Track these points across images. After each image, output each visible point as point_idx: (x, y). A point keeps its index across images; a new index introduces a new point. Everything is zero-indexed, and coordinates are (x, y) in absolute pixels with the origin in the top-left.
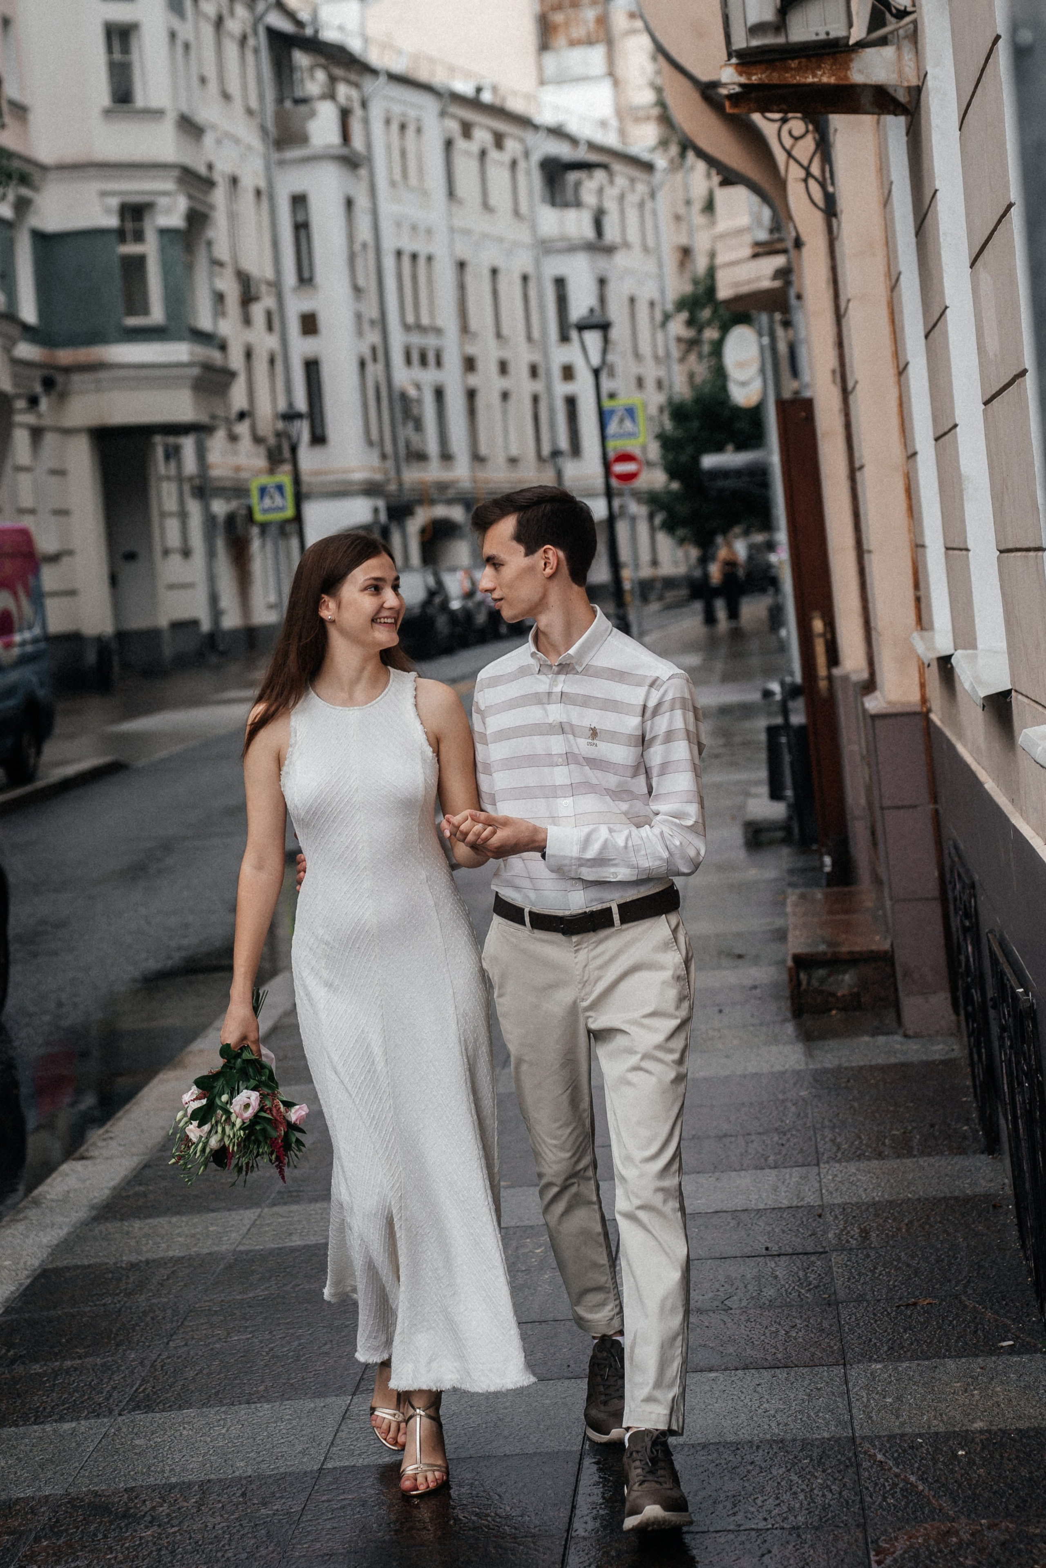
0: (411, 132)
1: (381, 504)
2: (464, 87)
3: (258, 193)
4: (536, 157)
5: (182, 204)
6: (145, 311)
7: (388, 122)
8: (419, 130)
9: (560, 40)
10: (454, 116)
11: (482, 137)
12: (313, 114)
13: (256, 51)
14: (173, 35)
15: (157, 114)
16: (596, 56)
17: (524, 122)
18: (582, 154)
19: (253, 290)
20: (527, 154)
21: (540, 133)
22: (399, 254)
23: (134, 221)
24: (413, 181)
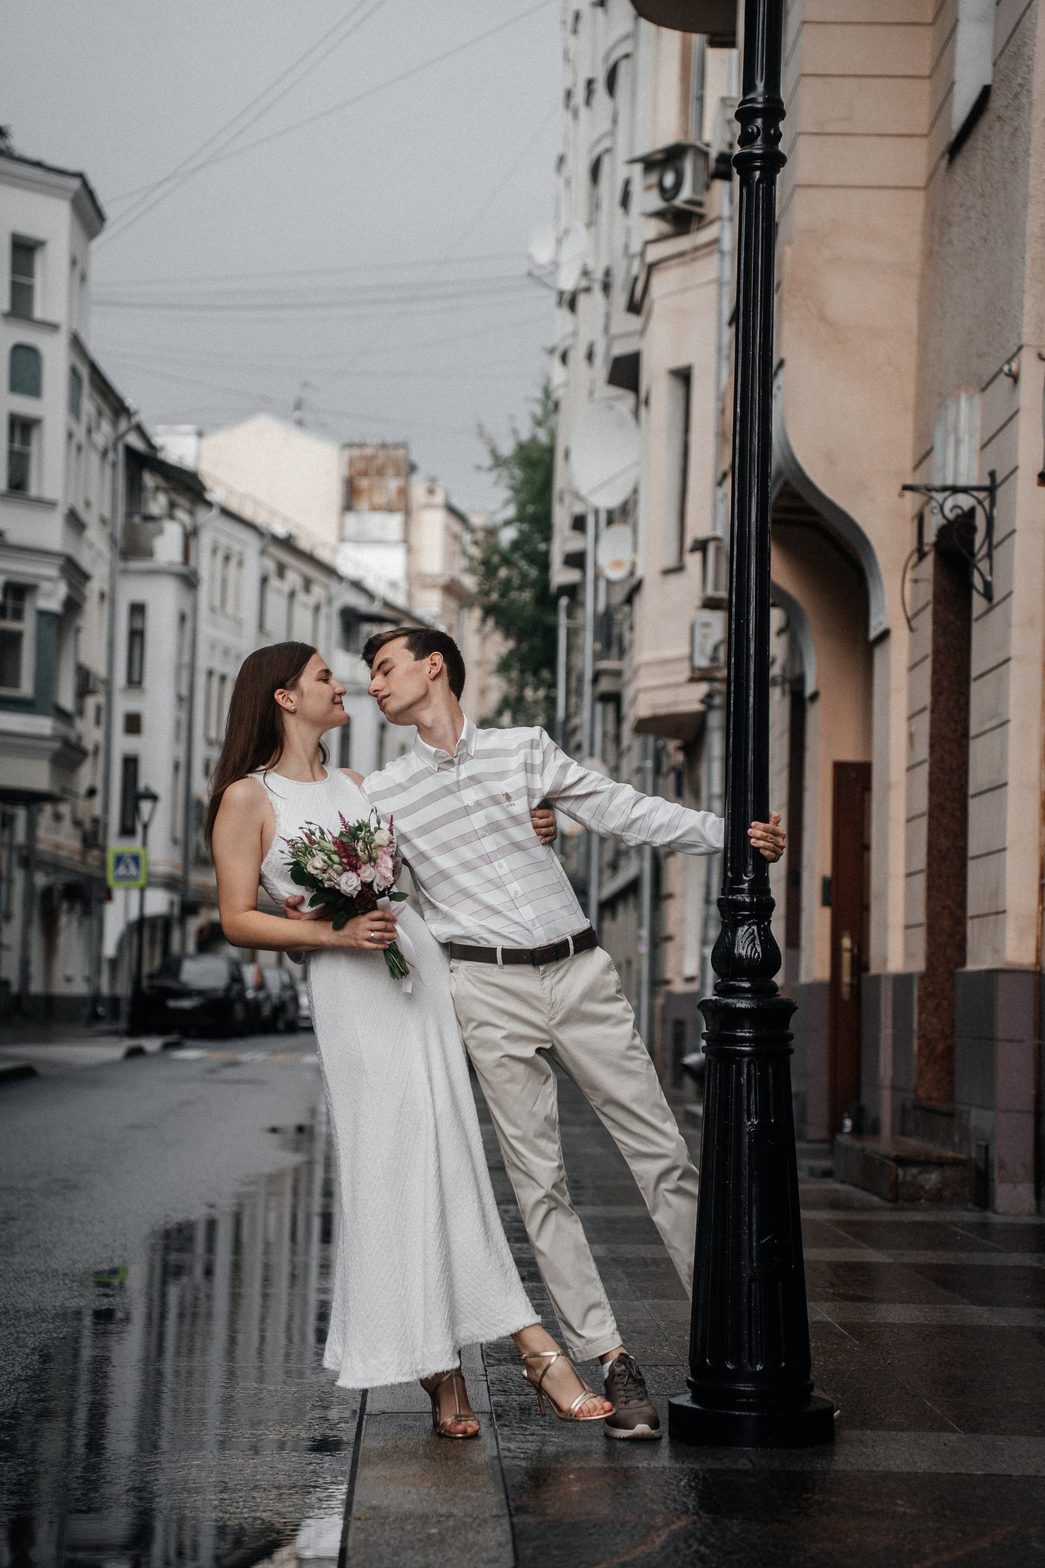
0: (233, 563)
1: (176, 898)
2: (280, 530)
3: (102, 596)
4: (337, 605)
5: (62, 590)
6: (15, 682)
7: (214, 551)
8: (240, 564)
9: (363, 504)
10: (272, 556)
11: (293, 579)
12: (161, 531)
13: (114, 465)
14: (70, 435)
15: (51, 505)
16: (393, 524)
17: (330, 571)
18: (376, 608)
19: (91, 685)
20: (330, 601)
21: (344, 584)
22: (210, 673)
23: (15, 599)
24: (230, 608)
